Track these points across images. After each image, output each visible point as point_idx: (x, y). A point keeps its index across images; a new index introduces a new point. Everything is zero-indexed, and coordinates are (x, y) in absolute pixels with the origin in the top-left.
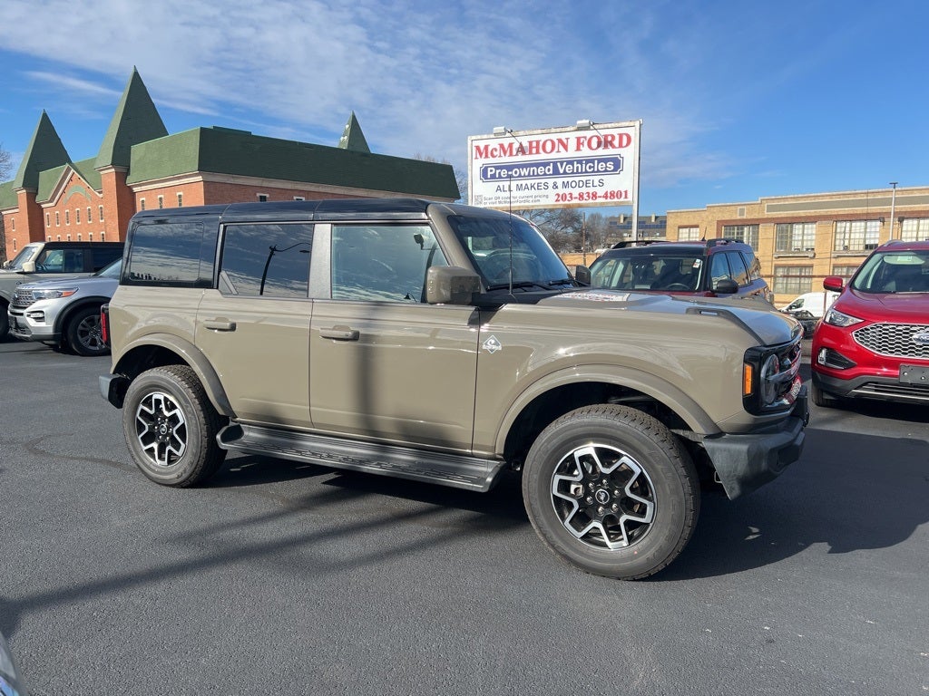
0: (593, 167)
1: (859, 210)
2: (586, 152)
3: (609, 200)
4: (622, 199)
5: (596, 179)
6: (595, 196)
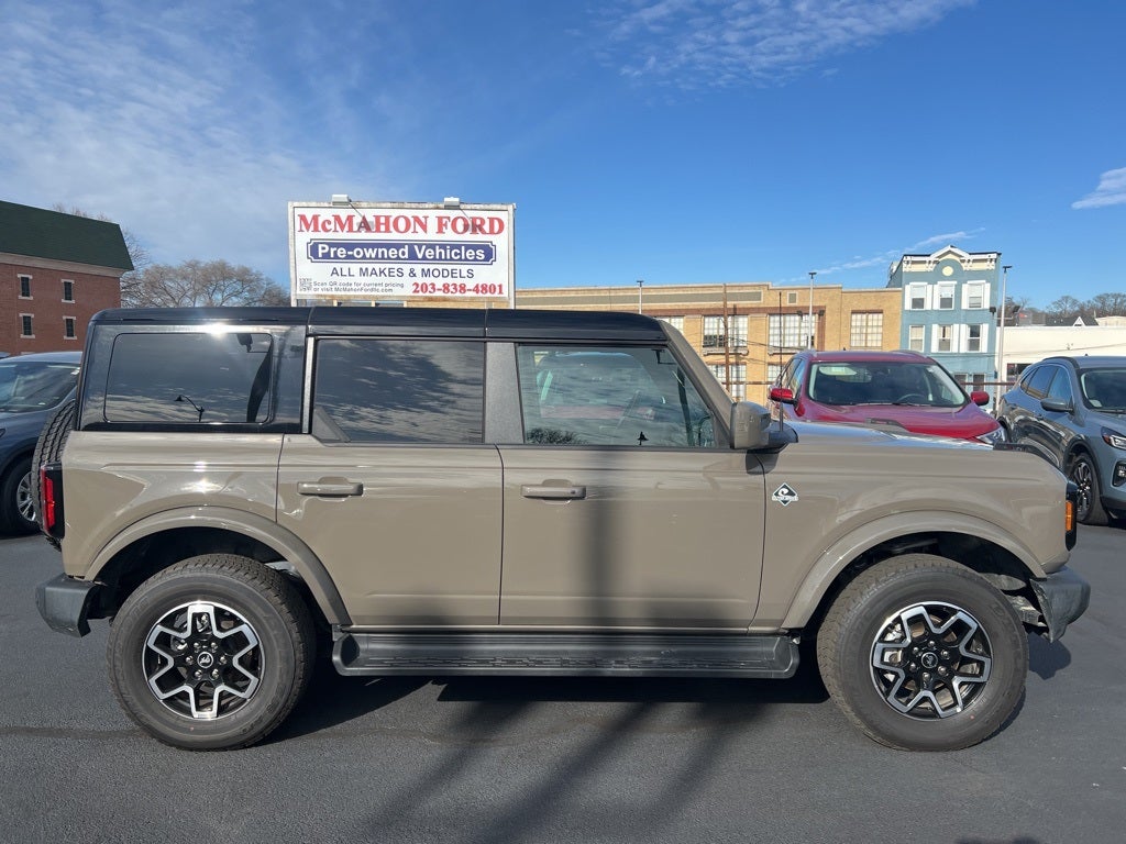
0: (460, 254)
2: (449, 235)
3: (480, 294)
4: (496, 295)
5: (464, 268)
6: (463, 288)
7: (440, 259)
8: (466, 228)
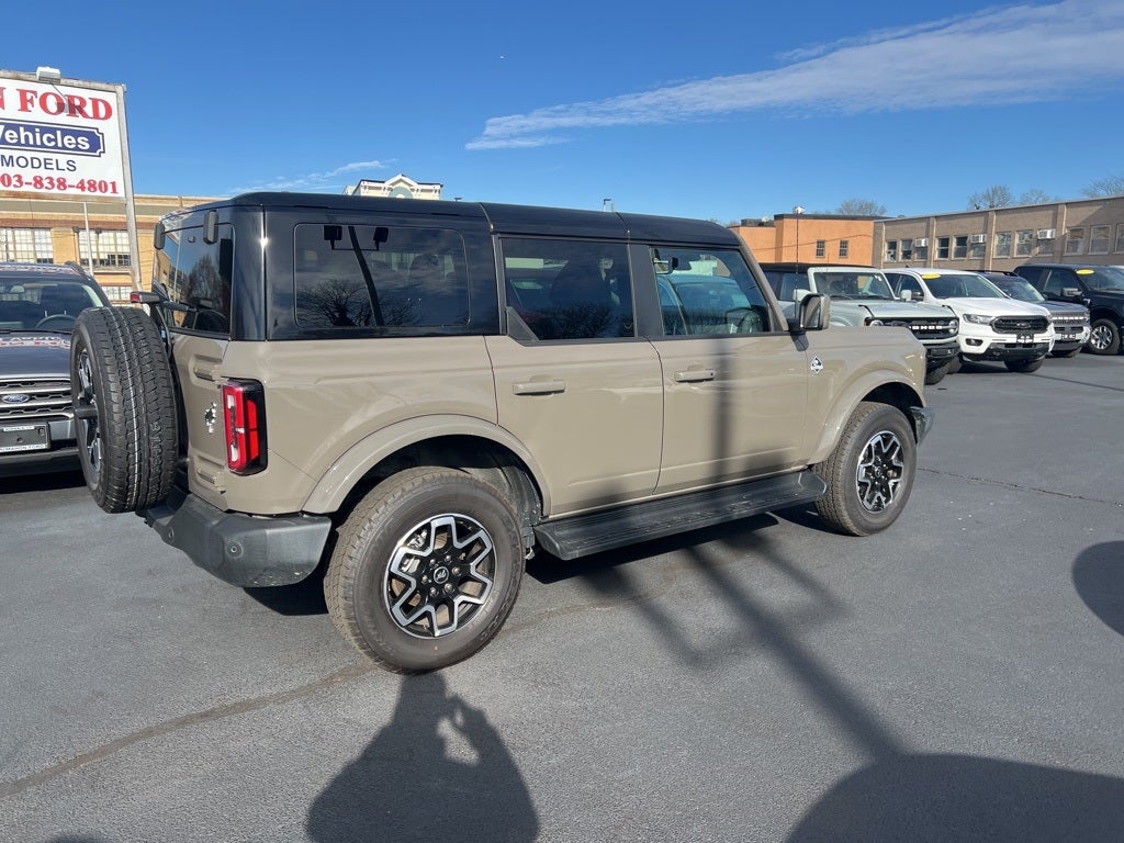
0: (55, 140)
1: (22, 215)
2: (36, 114)
3: (87, 193)
4: (109, 193)
5: (63, 159)
6: (62, 183)
7: (27, 144)
8: (61, 108)
